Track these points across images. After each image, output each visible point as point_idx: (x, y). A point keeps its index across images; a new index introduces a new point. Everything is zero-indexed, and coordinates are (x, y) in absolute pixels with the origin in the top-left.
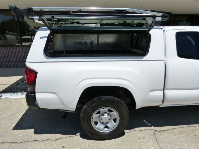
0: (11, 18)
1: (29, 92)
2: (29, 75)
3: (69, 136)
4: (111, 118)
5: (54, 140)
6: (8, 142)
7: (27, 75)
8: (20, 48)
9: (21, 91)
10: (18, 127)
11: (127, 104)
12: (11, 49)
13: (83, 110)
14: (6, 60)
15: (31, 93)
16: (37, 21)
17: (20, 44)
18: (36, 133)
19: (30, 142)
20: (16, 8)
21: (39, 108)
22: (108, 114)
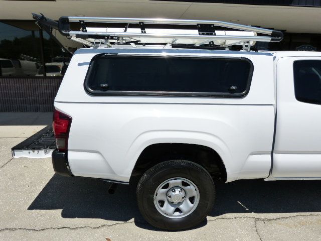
0: (29, 33)
1: (57, 149)
2: (59, 123)
3: (118, 222)
4: (185, 196)
5: (94, 228)
6: (20, 229)
7: (55, 123)
8: (42, 81)
9: (44, 148)
10: (37, 205)
11: (211, 175)
12: (29, 82)
13: (141, 181)
14: (20, 99)
15: (61, 151)
16: (74, 38)
17: (42, 75)
18: (64, 215)
19: (56, 229)
20: (43, 18)
21: (73, 176)
22: (182, 189)
